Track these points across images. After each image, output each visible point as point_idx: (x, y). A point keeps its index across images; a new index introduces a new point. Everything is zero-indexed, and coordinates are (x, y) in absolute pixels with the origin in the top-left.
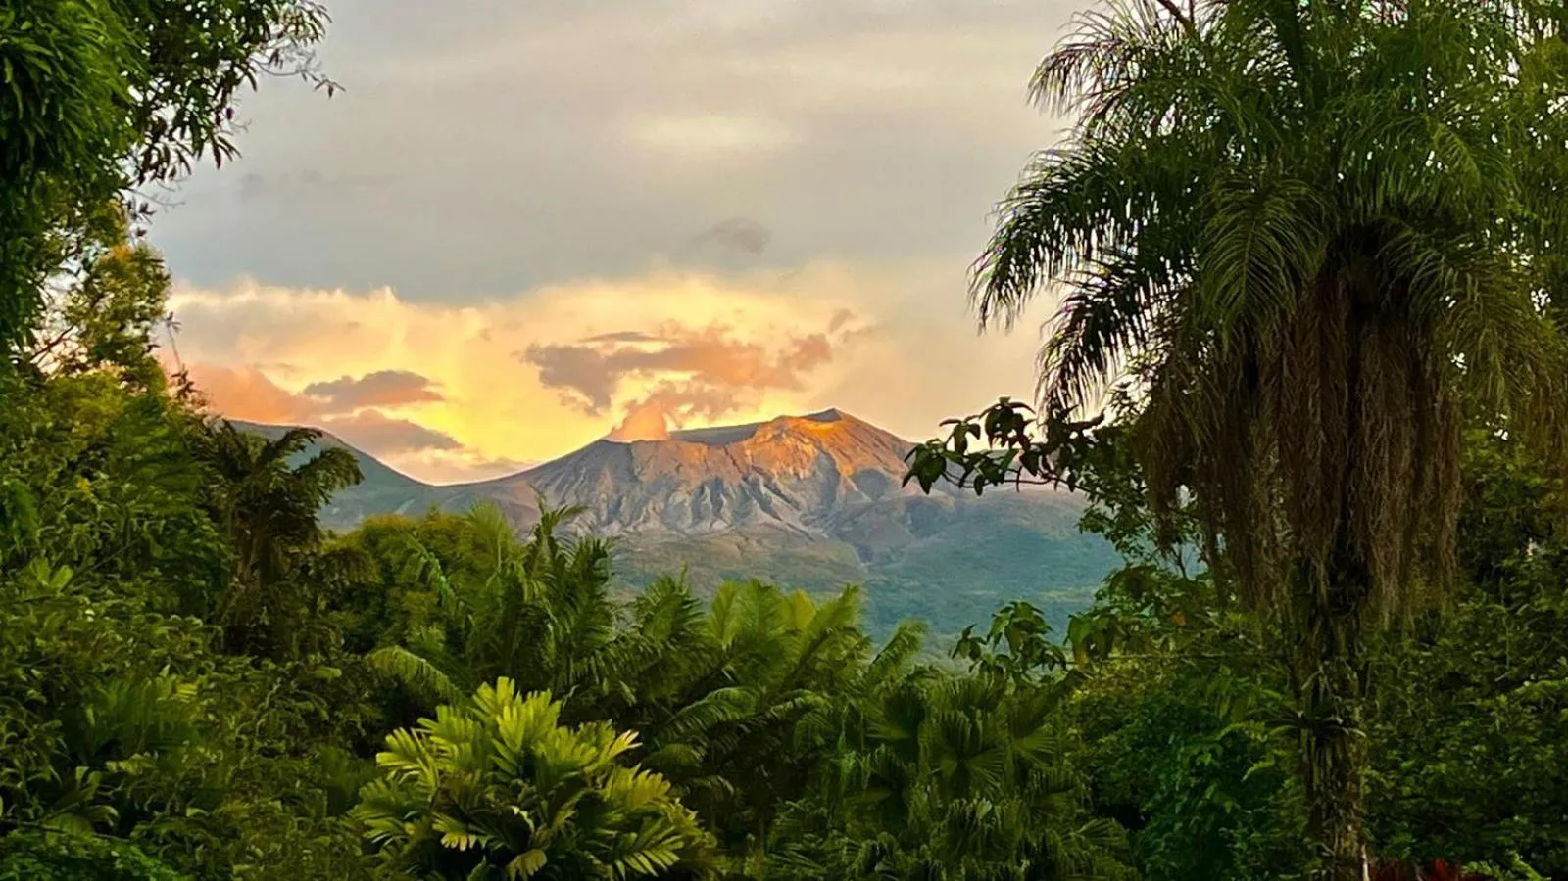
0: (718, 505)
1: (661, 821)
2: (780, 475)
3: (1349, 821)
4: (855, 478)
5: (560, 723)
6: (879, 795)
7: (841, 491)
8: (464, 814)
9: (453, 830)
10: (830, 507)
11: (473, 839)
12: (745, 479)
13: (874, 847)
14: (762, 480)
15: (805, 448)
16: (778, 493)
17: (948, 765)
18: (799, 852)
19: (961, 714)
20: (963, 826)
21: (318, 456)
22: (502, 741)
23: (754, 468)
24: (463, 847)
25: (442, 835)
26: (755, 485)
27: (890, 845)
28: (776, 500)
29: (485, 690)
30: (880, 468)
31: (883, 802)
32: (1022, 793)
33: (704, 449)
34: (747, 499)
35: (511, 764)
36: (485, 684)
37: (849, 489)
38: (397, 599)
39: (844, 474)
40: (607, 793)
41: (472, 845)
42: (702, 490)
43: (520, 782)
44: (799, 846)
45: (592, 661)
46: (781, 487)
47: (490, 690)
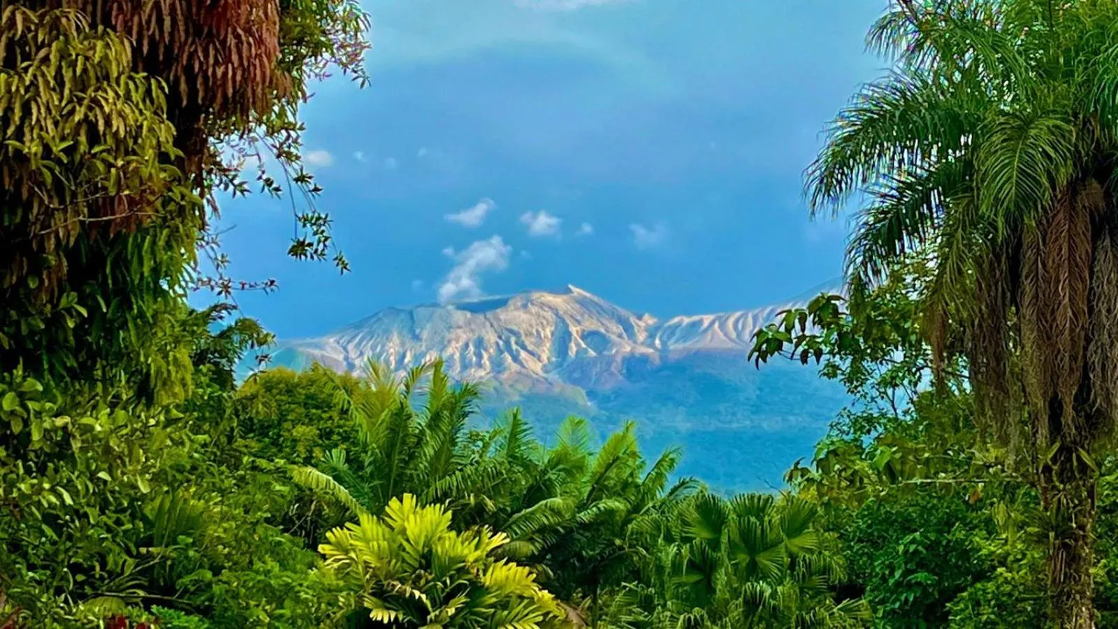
0: (480, 356)
1: (526, 601)
2: (526, 335)
3: (1083, 604)
4: (583, 337)
5: (450, 528)
6: (695, 578)
7: (573, 349)
8: (383, 596)
9: (377, 607)
10: (564, 360)
11: (393, 615)
12: (500, 337)
13: (689, 618)
14: (513, 340)
15: (545, 314)
16: (524, 348)
17: (743, 559)
18: (629, 623)
19: (753, 519)
20: (753, 603)
21: (233, 324)
22: (408, 540)
23: (507, 329)
24: (386, 621)
25: (370, 611)
26: (507, 343)
27: (702, 617)
28: (523, 354)
29: (394, 503)
30: (602, 330)
31: (697, 583)
32: (792, 576)
33: (469, 315)
34: (501, 352)
35: (416, 559)
36: (394, 498)
37: (578, 345)
38: (289, 431)
39: (575, 334)
40: (487, 580)
41: (392, 619)
42: (467, 345)
43: (422, 572)
44: (630, 618)
45: (454, 478)
46: (527, 343)
47: (398, 503)
